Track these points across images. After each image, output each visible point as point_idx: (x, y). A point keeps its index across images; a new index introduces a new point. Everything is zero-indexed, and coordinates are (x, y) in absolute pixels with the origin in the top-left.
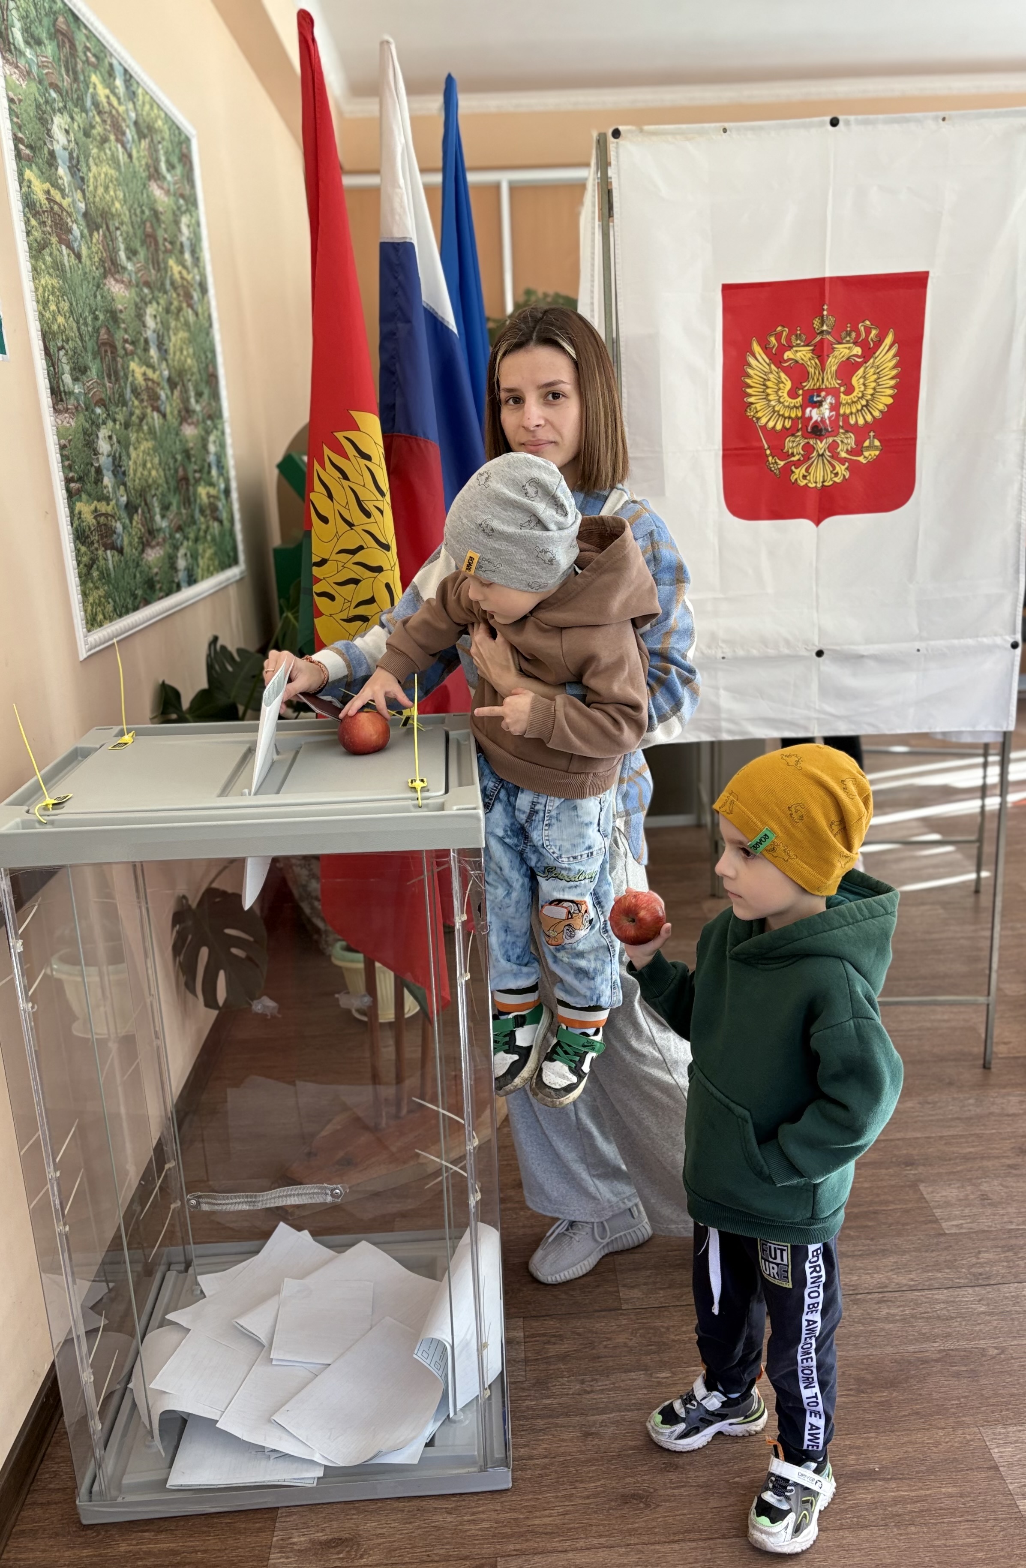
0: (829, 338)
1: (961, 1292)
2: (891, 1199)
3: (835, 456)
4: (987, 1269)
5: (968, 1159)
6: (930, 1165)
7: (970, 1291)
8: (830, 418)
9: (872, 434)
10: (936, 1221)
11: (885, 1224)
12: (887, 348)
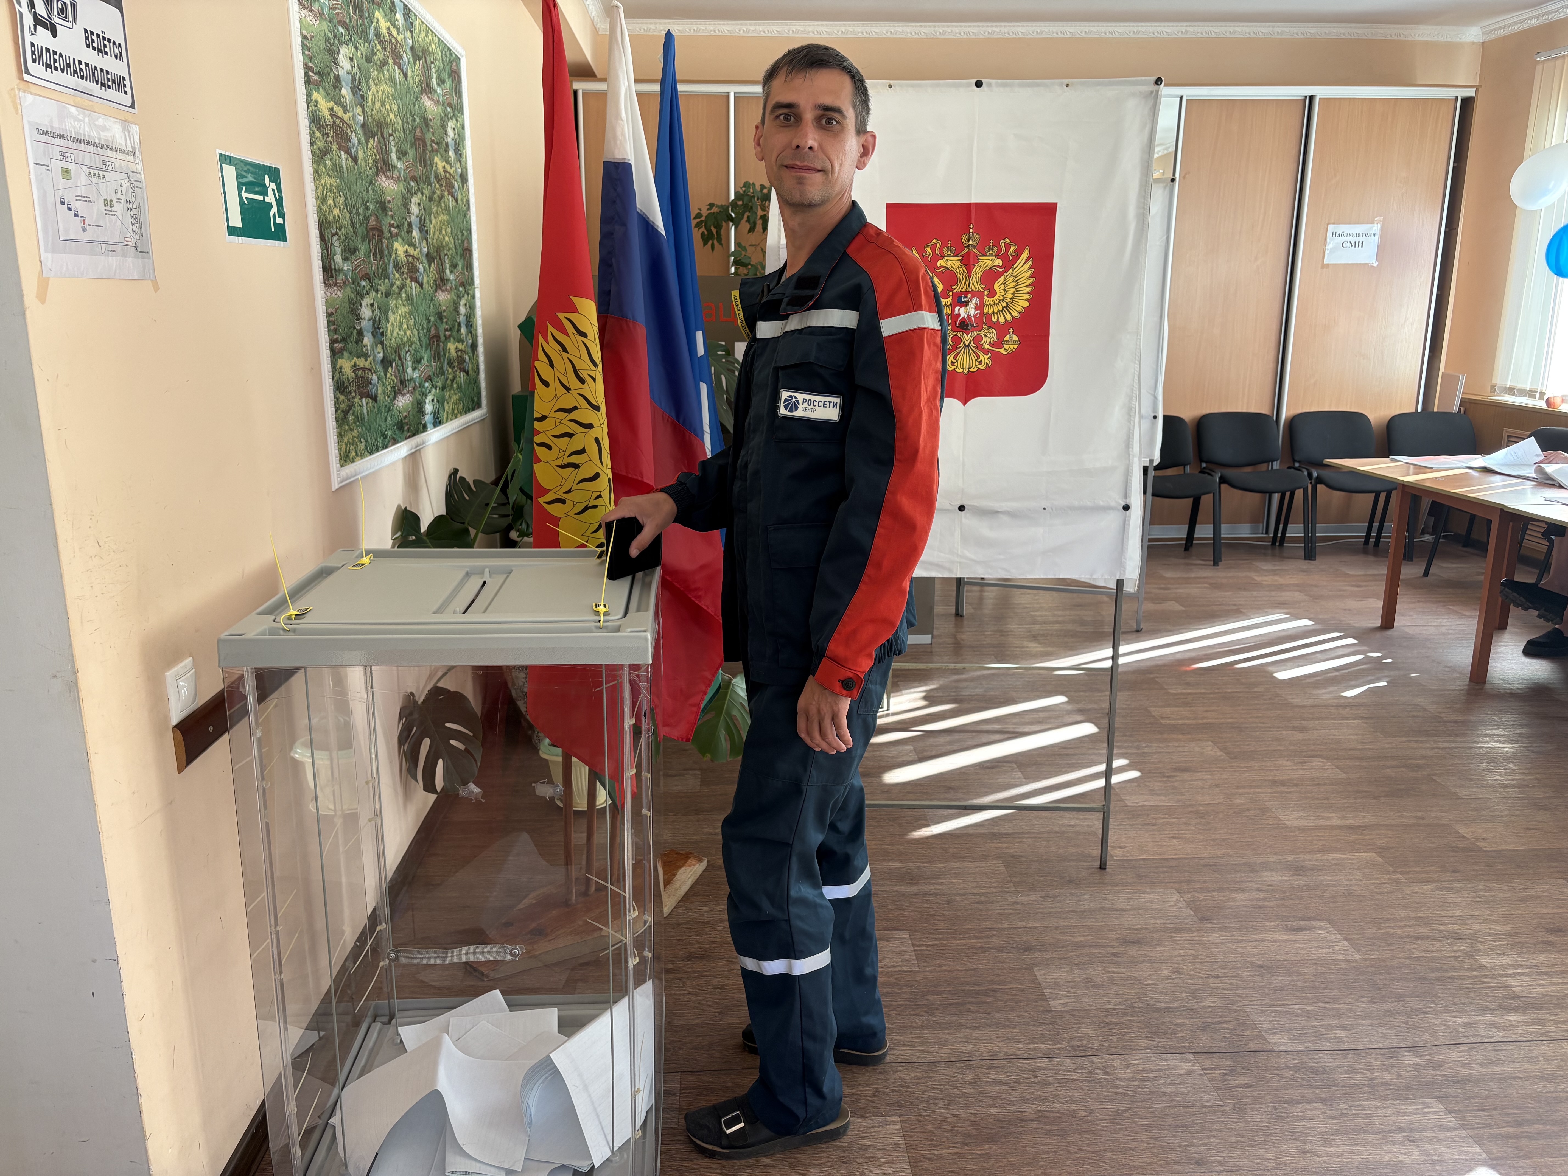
0: (975, 250)
1: (1061, 1061)
2: (1008, 979)
3: (979, 347)
4: (1085, 1042)
5: (1079, 947)
6: (1045, 951)
7: (1068, 1060)
8: (975, 316)
9: (1011, 330)
10: (1045, 1000)
11: (1001, 1000)
12: (1024, 261)
